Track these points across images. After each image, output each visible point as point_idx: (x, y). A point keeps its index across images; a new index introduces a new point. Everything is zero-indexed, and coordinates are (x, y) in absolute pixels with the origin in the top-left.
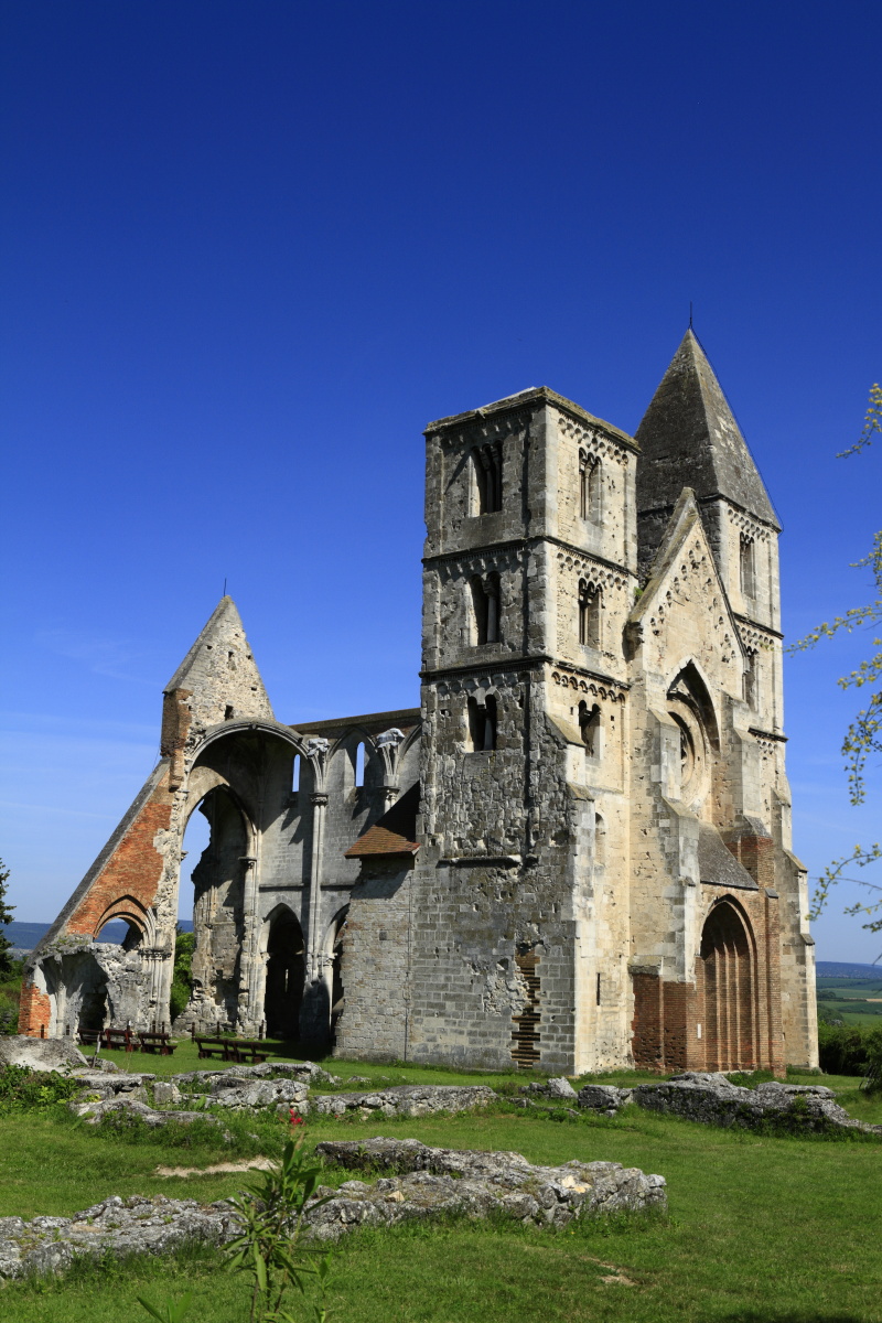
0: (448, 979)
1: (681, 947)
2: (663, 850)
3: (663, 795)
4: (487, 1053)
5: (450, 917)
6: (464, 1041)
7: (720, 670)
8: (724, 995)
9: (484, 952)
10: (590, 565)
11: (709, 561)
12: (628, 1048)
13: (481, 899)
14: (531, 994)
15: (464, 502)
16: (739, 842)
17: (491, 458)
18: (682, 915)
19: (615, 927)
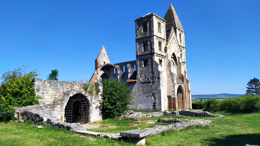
0: (142, 99)
1: (175, 93)
2: (171, 79)
3: (171, 72)
4: (149, 108)
5: (142, 90)
6: (145, 107)
7: (177, 53)
8: (180, 99)
9: (148, 95)
10: (160, 39)
11: (176, 38)
12: (167, 107)
13: (147, 87)
14: (155, 100)
15: (141, 30)
16: (181, 78)
17: (145, 24)
18: (175, 88)
19: (165, 90)
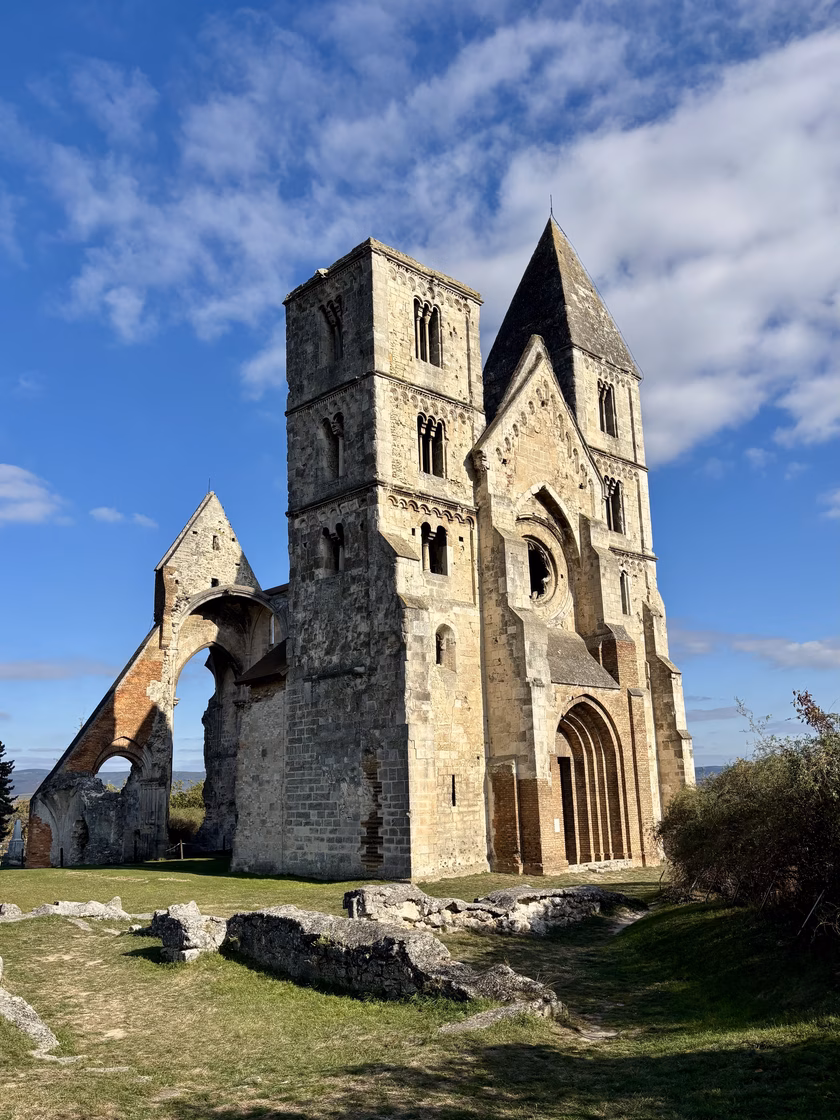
0: (311, 789)
1: (532, 745)
2: (511, 654)
3: (510, 604)
4: (342, 859)
5: (313, 729)
6: (324, 848)
7: (577, 496)
8: (593, 790)
9: (338, 761)
10: (430, 400)
11: (560, 400)
13: (335, 711)
14: (375, 798)
16: (600, 647)
18: (530, 715)
19: (471, 730)
